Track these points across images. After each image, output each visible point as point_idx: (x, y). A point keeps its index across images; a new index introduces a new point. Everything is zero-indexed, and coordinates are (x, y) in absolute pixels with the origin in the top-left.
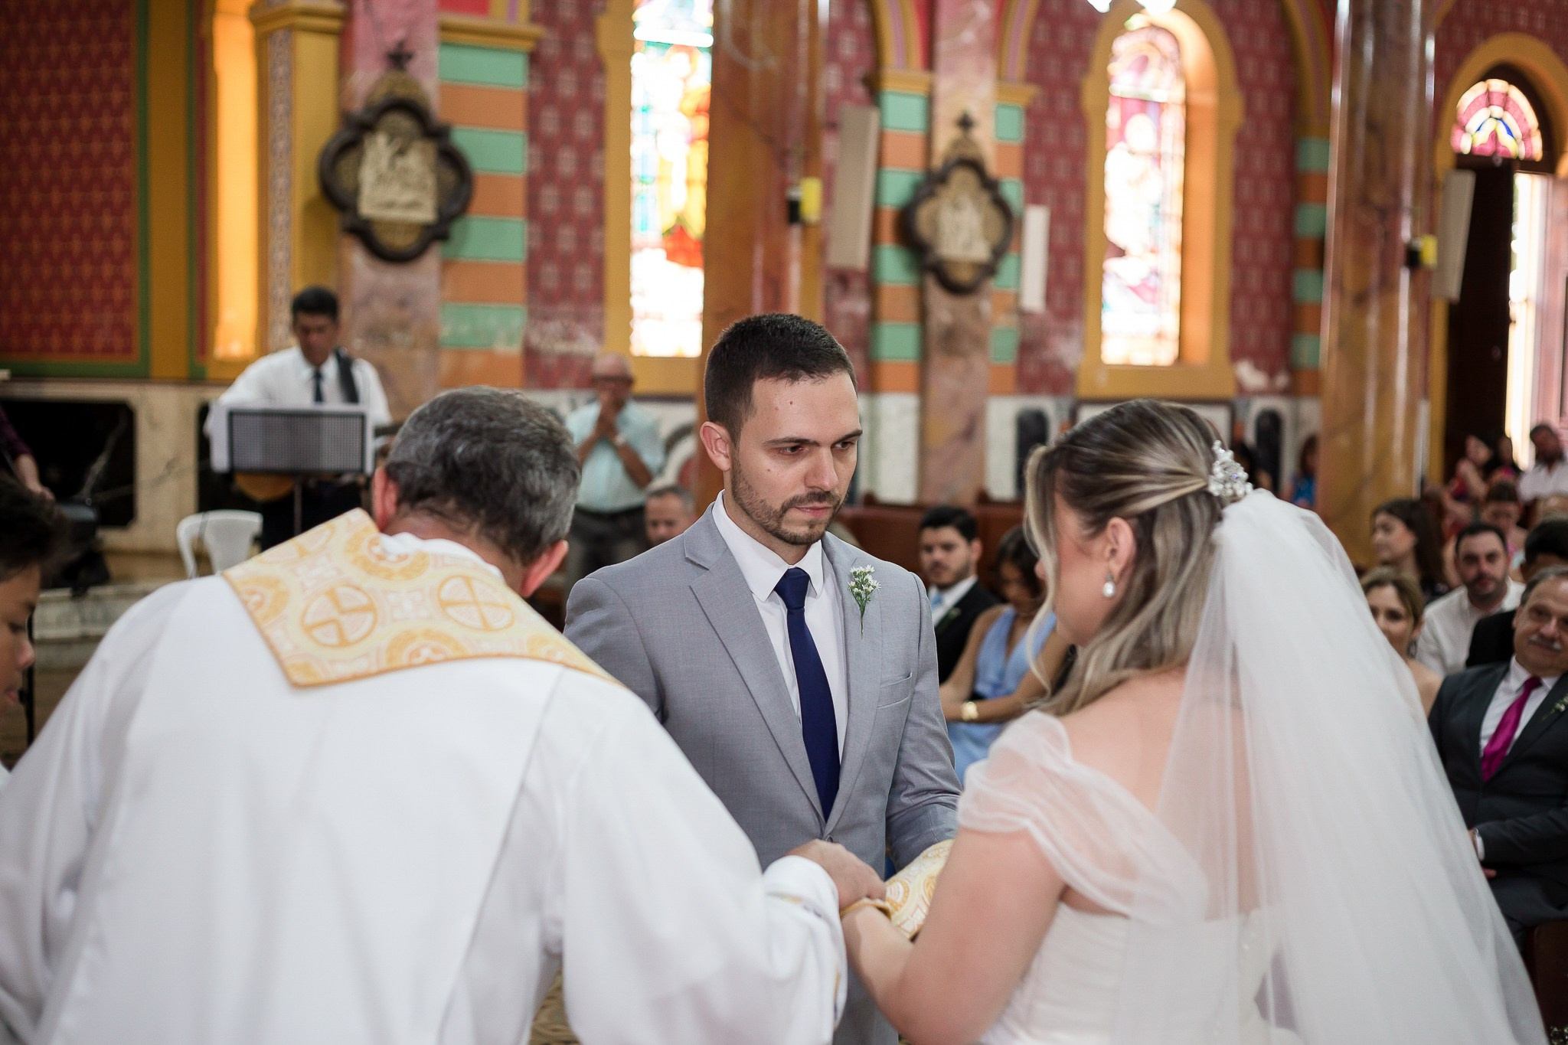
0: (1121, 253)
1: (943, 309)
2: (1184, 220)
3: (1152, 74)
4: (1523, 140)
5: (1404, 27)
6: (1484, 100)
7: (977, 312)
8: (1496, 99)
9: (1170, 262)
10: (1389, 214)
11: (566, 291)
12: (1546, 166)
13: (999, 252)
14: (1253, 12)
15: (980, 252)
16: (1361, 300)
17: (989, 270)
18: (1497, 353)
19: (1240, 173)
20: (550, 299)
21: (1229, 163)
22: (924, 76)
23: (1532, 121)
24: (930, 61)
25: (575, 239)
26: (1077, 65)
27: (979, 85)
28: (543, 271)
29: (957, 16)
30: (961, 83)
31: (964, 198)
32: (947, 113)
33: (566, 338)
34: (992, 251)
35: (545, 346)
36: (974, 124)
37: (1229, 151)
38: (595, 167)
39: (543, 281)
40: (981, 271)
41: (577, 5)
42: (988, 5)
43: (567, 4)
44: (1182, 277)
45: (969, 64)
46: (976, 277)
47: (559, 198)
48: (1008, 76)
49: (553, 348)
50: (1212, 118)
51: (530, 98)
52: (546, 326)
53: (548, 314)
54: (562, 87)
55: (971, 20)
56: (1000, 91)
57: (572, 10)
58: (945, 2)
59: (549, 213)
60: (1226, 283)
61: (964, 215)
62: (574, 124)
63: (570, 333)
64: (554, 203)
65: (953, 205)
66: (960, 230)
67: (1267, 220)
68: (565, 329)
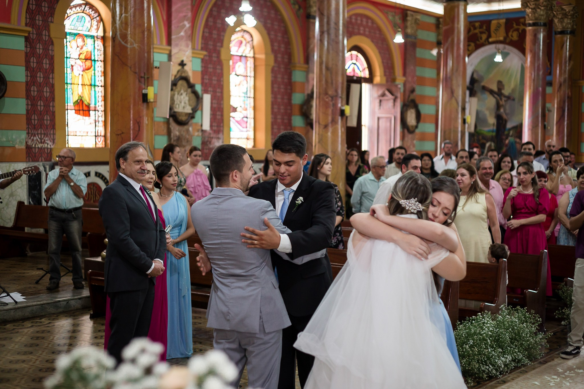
0: (235, 110)
1: (176, 130)
2: (254, 98)
3: (243, 47)
4: (363, 71)
6: (350, 57)
7: (188, 131)
8: (354, 58)
9: (250, 113)
10: (334, 98)
11: (41, 125)
12: (370, 80)
13: (195, 110)
14: (276, 27)
15: (188, 110)
16: (326, 126)
17: (192, 116)
18: (358, 143)
19: (273, 83)
20: (35, 128)
21: (270, 79)
22: (169, 48)
23: (365, 65)
24: (169, 42)
25: (44, 106)
26: (219, 44)
27: (187, 51)
28: (33, 118)
29: (178, 27)
30: (180, 50)
31: (182, 91)
32: (175, 60)
33: (41, 143)
34: (192, 109)
35: (34, 146)
36: (185, 65)
37: (270, 75)
38: (51, 80)
39: (33, 121)
40: (189, 116)
41: (42, 21)
42: (189, 23)
43: (39, 20)
44: (254, 118)
45: (183, 44)
46: (187, 119)
47: (38, 91)
48: (196, 48)
49: (37, 146)
50: (263, 63)
51: (26, 54)
52: (34, 138)
53: (35, 134)
54: (38, 50)
55: (183, 28)
56: (193, 53)
57: (41, 22)
58: (174, 22)
59: (34, 97)
60: (270, 120)
61: (182, 97)
62: (42, 63)
63: (43, 141)
64: (36, 93)
65: (178, 94)
66: (181, 102)
67: (283, 99)
68: (41, 139)
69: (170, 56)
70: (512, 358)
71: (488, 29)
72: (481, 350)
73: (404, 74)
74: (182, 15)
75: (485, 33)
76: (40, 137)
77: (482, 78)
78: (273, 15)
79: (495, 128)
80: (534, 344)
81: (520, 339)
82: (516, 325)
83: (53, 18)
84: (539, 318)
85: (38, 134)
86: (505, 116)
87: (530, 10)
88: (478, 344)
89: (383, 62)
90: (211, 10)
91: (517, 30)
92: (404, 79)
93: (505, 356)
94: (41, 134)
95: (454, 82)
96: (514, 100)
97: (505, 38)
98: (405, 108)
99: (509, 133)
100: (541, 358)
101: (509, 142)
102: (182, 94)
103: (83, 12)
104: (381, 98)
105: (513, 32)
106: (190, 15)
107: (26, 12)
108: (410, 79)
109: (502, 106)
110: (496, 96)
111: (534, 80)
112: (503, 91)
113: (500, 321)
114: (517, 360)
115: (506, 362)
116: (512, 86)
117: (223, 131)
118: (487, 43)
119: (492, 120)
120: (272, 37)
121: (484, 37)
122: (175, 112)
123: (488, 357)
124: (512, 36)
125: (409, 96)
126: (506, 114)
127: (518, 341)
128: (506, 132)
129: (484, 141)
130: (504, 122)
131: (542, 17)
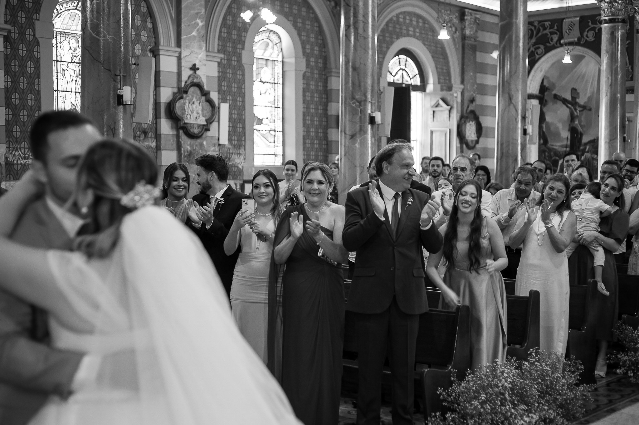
0: (260, 121)
1: (187, 144)
2: (283, 108)
3: (269, 50)
4: (413, 78)
5: (365, 30)
6: (398, 61)
7: (201, 145)
8: (403, 63)
9: (278, 126)
10: (362, 103)
11: (24, 138)
12: (422, 88)
13: (209, 121)
14: (308, 27)
15: (202, 121)
16: (353, 137)
17: (206, 128)
19: (305, 91)
20: (17, 141)
21: (301, 86)
22: (177, 49)
23: (416, 71)
24: (179, 44)
25: (28, 116)
26: (239, 46)
27: (200, 54)
28: (14, 130)
29: (189, 25)
30: (191, 53)
31: (194, 100)
32: (186, 64)
33: (25, 158)
34: (206, 121)
35: (15, 162)
36: (198, 69)
37: (301, 81)
38: (36, 86)
39: (14, 133)
40: (203, 128)
41: (26, 18)
42: (202, 22)
43: (22, 17)
44: (283, 131)
45: (195, 45)
46: (201, 132)
47: (20, 99)
48: (210, 50)
49: (19, 162)
50: (293, 68)
51: (6, 57)
52: (16, 153)
53: (17, 148)
54: (20, 52)
55: (196, 27)
56: (207, 55)
57: (24, 19)
58: (184, 20)
59: (16, 105)
60: (301, 134)
61: (194, 106)
62: (26, 67)
63: (27, 156)
64: (18, 101)
65: (189, 103)
66: (192, 113)
67: (316, 109)
68: (24, 154)
69: (179, 59)
70: (540, 417)
71: (560, 29)
72: (495, 408)
73: (462, 82)
74: (193, 12)
75: (556, 34)
76: (23, 151)
77: (554, 85)
78: (304, 14)
79: (569, 143)
80: (572, 400)
81: (554, 392)
82: (548, 375)
83: (39, 15)
84: (581, 364)
85: (20, 148)
86: (580, 129)
87: (606, 4)
88: (493, 399)
89: (437, 68)
90: (230, 7)
91: (593, 29)
92: (462, 87)
93: (530, 415)
94: (24, 148)
95: (513, 86)
96: (590, 110)
97: (579, 39)
98: (463, 121)
99: (585, 148)
100: (583, 417)
101: (585, 158)
102: (193, 103)
103: (76, 9)
104: (435, 109)
105: (588, 32)
106: (203, 11)
107: (6, 7)
108: (469, 87)
109: (577, 116)
110: (570, 106)
111: (611, 85)
112: (577, 100)
113: (525, 369)
114: (548, 420)
115: (530, 422)
116: (588, 94)
117: (245, 146)
118: (558, 45)
119: (565, 134)
120: (304, 38)
121: (555, 38)
122: (185, 123)
123: (506, 417)
124: (587, 36)
125: (468, 107)
126: (582, 127)
127: (550, 395)
128: (582, 148)
129: (557, 158)
130: (579, 136)
131: (620, 12)
